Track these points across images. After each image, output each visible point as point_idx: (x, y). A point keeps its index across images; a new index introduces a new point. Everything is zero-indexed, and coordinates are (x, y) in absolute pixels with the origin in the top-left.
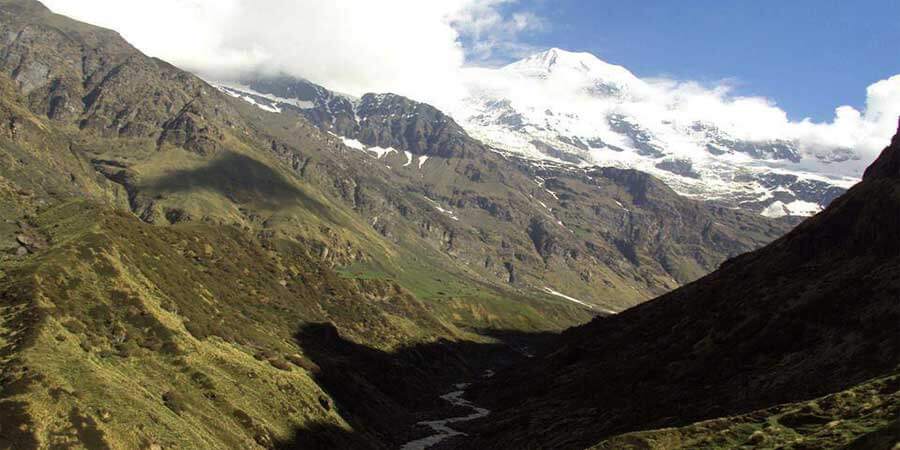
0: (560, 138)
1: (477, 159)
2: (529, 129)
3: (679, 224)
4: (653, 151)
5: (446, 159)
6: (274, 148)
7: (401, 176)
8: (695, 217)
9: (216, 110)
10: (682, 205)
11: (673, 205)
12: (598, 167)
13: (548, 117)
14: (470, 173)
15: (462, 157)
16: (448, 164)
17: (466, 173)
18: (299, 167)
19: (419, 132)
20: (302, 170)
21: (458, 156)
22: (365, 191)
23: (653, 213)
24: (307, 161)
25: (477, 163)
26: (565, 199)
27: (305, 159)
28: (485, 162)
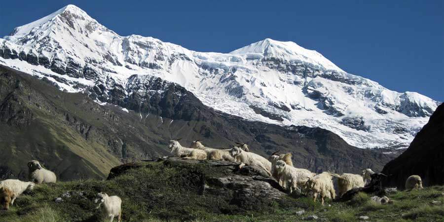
0: (270, 104)
1: (209, 122)
2: (248, 97)
3: (350, 166)
4: (336, 112)
5: (188, 122)
6: (68, 119)
7: (157, 134)
8: (361, 161)
9: (29, 97)
10: (352, 152)
11: (346, 152)
12: (294, 126)
13: (263, 88)
14: (204, 132)
15: (198, 120)
16: (189, 125)
17: (200, 132)
18: (85, 132)
19: (169, 103)
20: (87, 134)
21: (196, 120)
22: (129, 147)
23: (331, 159)
24: (90, 127)
25: (208, 124)
26: (270, 149)
27: (88, 127)
28: (214, 124)
